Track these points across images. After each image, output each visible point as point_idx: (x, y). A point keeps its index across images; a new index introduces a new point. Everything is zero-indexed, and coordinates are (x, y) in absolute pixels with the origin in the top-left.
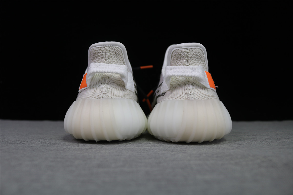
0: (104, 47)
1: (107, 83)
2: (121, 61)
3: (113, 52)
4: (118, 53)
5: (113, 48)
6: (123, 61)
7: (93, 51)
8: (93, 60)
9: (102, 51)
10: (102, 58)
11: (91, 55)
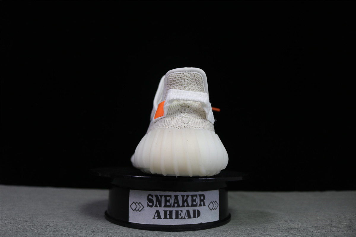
0: (183, 73)
1: (187, 112)
2: (201, 89)
3: (192, 79)
4: (198, 80)
5: (193, 75)
6: (203, 89)
7: (171, 77)
8: (170, 87)
9: (181, 78)
10: (181, 85)
11: (167, 82)
